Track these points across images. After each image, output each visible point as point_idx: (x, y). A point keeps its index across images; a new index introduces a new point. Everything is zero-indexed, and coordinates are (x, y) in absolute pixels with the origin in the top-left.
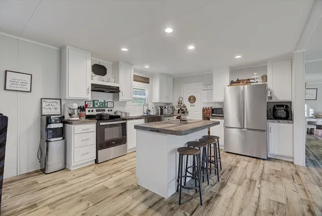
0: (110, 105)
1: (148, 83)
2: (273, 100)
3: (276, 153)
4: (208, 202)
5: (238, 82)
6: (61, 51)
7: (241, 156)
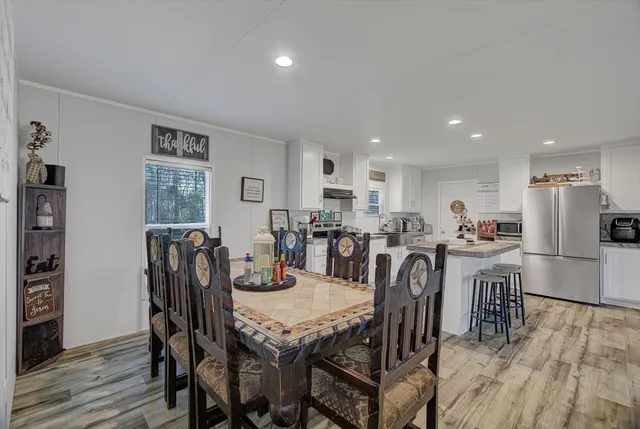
0: (337, 217)
1: (384, 181)
2: (611, 210)
3: (616, 295)
4: (516, 342)
5: (546, 179)
6: (287, 146)
7: (553, 300)
